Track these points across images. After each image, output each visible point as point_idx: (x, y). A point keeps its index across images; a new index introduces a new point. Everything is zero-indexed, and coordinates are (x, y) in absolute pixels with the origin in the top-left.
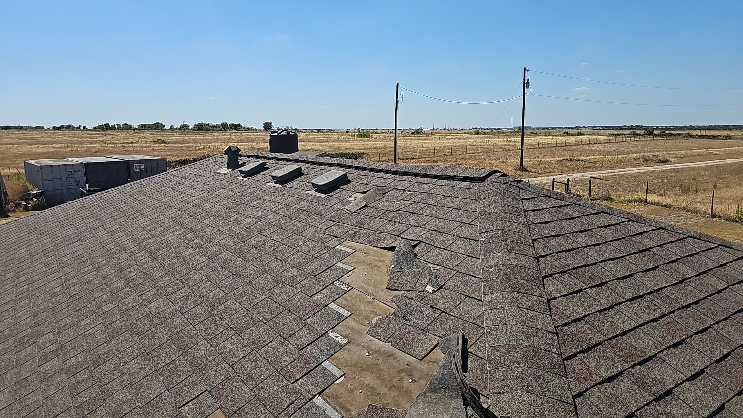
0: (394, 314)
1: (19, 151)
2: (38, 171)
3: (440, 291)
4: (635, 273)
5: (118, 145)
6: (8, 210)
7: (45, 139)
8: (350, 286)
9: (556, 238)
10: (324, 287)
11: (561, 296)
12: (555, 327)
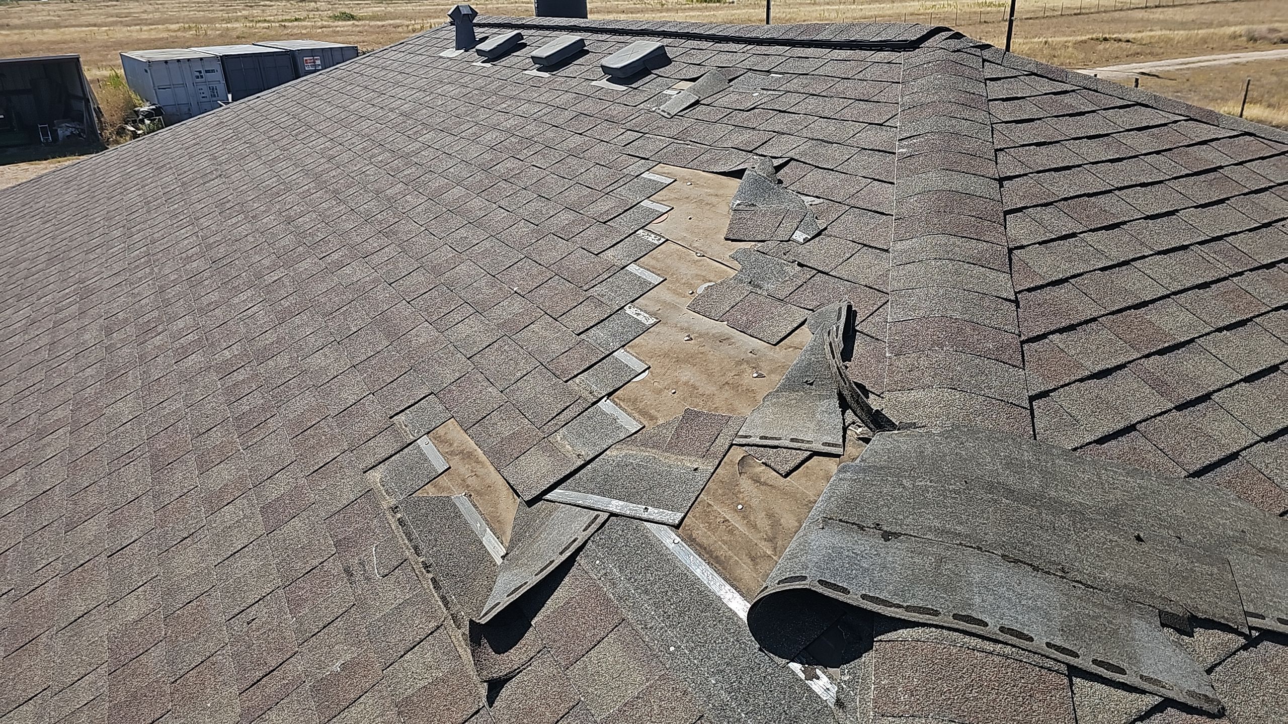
0: (735, 278)
1: (111, 38)
2: (146, 71)
3: (817, 239)
4: (1181, 210)
5: (273, 24)
6: (108, 141)
7: (151, 16)
8: (663, 237)
9: (1042, 147)
10: (618, 240)
11: (1035, 244)
12: (1016, 293)
